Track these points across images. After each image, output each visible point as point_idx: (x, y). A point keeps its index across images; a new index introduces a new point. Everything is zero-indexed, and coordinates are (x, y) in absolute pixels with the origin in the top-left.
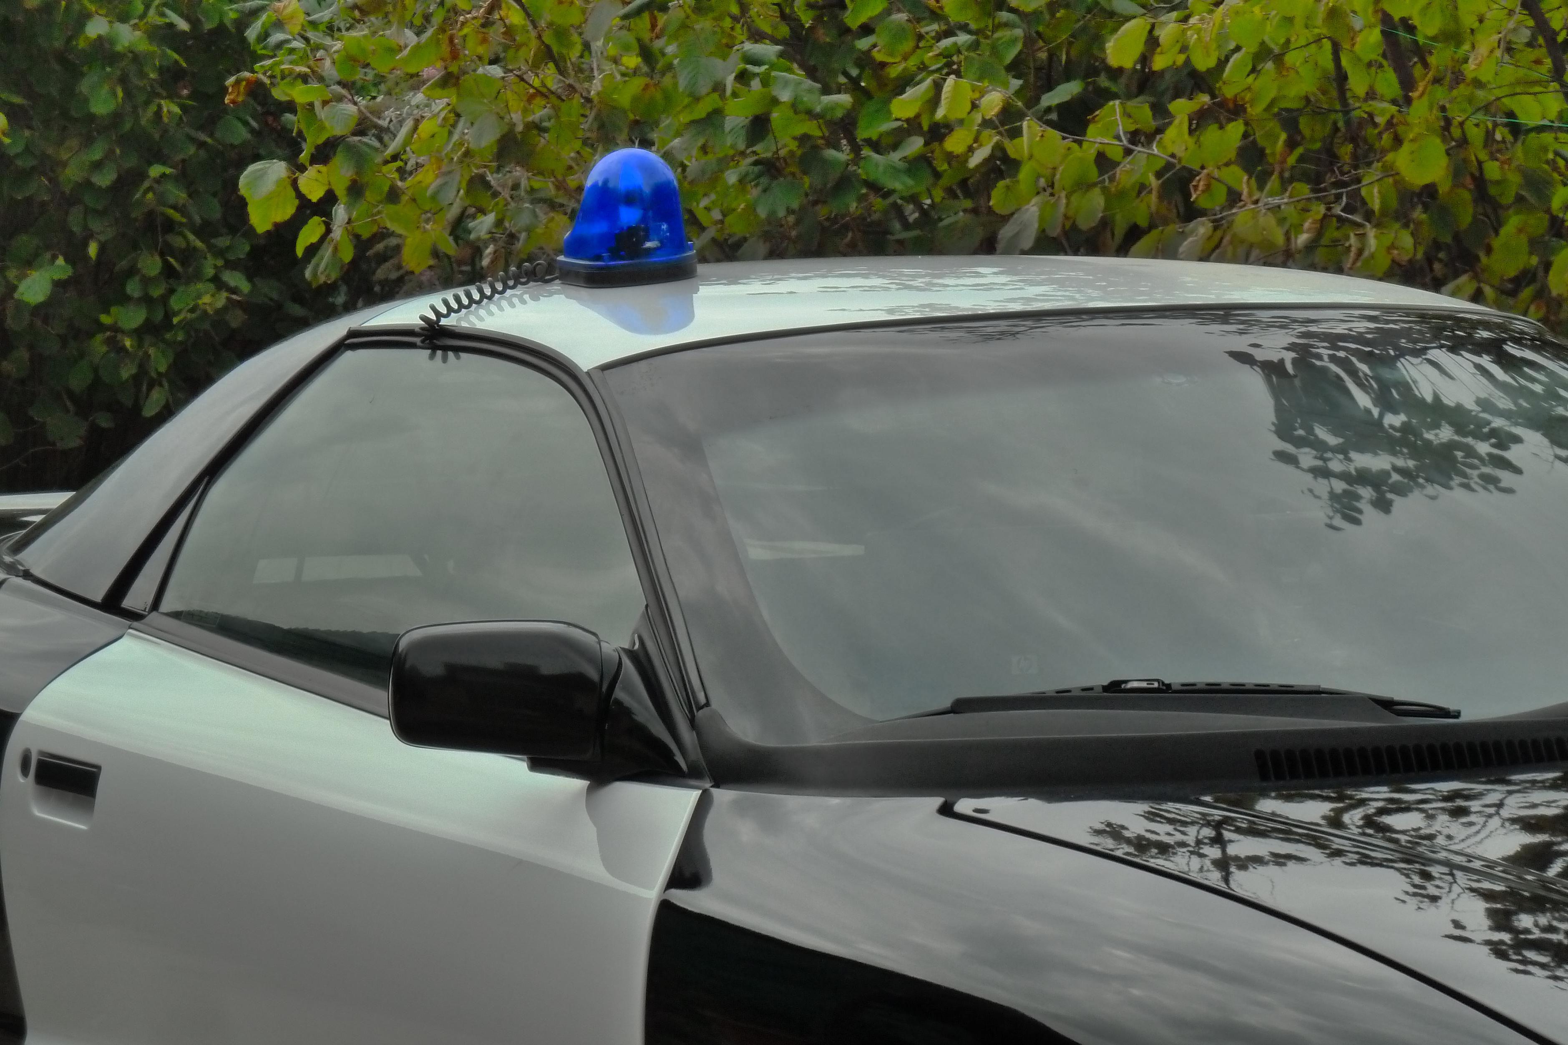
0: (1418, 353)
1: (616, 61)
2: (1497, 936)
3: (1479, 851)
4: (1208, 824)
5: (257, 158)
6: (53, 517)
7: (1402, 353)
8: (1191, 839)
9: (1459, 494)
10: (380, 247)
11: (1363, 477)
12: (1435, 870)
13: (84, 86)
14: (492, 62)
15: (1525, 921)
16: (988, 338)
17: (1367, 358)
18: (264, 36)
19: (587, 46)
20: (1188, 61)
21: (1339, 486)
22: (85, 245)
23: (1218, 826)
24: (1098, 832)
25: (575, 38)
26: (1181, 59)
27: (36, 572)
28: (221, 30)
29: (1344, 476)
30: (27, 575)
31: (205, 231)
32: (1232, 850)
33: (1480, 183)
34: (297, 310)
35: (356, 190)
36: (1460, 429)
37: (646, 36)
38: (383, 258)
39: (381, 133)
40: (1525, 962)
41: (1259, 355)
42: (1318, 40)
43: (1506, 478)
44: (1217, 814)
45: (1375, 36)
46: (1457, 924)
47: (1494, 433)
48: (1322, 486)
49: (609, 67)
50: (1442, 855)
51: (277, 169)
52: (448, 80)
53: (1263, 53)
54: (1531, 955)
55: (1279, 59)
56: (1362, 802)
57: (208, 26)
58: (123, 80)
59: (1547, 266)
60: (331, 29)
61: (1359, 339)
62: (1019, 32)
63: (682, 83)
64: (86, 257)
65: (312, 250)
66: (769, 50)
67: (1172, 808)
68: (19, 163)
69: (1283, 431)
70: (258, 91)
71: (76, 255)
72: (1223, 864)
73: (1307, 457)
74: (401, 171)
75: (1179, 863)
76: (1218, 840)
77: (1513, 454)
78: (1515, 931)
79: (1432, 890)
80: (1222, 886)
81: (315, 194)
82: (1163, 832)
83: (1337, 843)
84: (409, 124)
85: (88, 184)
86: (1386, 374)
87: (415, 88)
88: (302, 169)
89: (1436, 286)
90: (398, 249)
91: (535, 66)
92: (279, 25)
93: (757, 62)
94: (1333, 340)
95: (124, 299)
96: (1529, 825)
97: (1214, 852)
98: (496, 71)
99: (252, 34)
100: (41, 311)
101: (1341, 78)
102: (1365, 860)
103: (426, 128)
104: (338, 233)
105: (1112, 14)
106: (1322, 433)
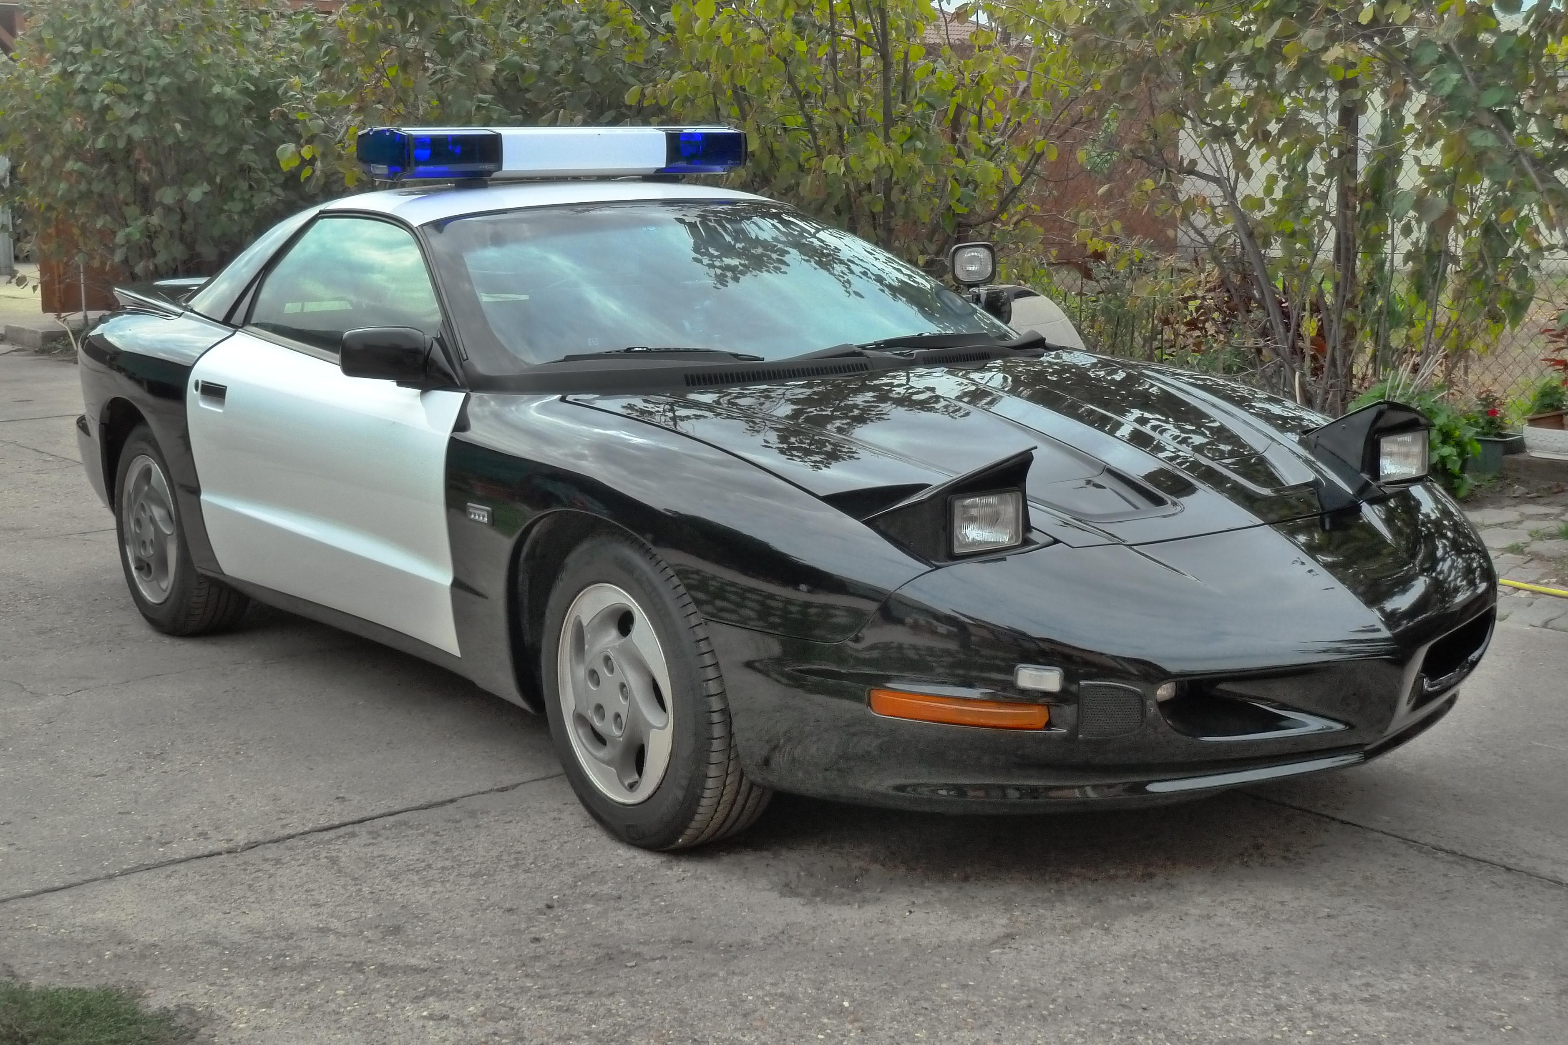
0: (749, 219)
1: (429, 102)
2: (781, 446)
3: (774, 413)
4: (667, 404)
5: (284, 142)
6: (202, 288)
7: (743, 219)
8: (661, 410)
9: (765, 274)
10: (335, 177)
11: (728, 268)
12: (757, 421)
13: (213, 112)
14: (379, 103)
15: (793, 440)
16: (580, 212)
17: (729, 221)
18: (286, 92)
19: (416, 97)
20: (657, 103)
21: (719, 271)
22: (215, 178)
23: (672, 405)
24: (624, 407)
25: (411, 93)
26: (654, 102)
27: (196, 310)
28: (268, 90)
29: (719, 267)
30: (192, 311)
31: (265, 171)
32: (677, 413)
33: (772, 151)
34: (301, 203)
35: (324, 155)
36: (765, 249)
37: (440, 92)
38: (335, 182)
39: (335, 132)
40: (792, 455)
41: (687, 220)
42: (708, 94)
43: (784, 268)
44: (670, 400)
45: (729, 93)
46: (766, 441)
47: (778, 250)
48: (712, 272)
49: (425, 104)
50: (760, 415)
51: (291, 147)
52: (360, 110)
53: (686, 99)
54: (795, 453)
55: (692, 101)
56: (730, 394)
57: (263, 88)
58: (228, 110)
59: (798, 184)
60: (313, 90)
61: (725, 213)
62: (589, 90)
63: (454, 110)
64: (215, 183)
65: (308, 179)
66: (488, 97)
67: (653, 398)
68: (187, 144)
69: (696, 249)
70: (283, 115)
71: (211, 181)
72: (674, 419)
73: (706, 260)
74: (343, 147)
75: (657, 419)
76: (672, 410)
77: (786, 258)
78: (789, 443)
79: (757, 428)
80: (673, 428)
81: (308, 157)
82: (650, 407)
83: (719, 411)
84: (345, 128)
85: (215, 153)
86: (737, 226)
87: (347, 113)
88: (302, 147)
89: (755, 192)
90: (343, 178)
91: (395, 104)
92: (291, 88)
93: (483, 101)
94: (715, 213)
95: (233, 199)
96: (794, 402)
97: (670, 415)
98: (380, 106)
99: (280, 92)
100: (199, 205)
101: (718, 109)
102: (729, 417)
103: (351, 130)
104: (318, 173)
105: (626, 84)
106: (711, 250)
